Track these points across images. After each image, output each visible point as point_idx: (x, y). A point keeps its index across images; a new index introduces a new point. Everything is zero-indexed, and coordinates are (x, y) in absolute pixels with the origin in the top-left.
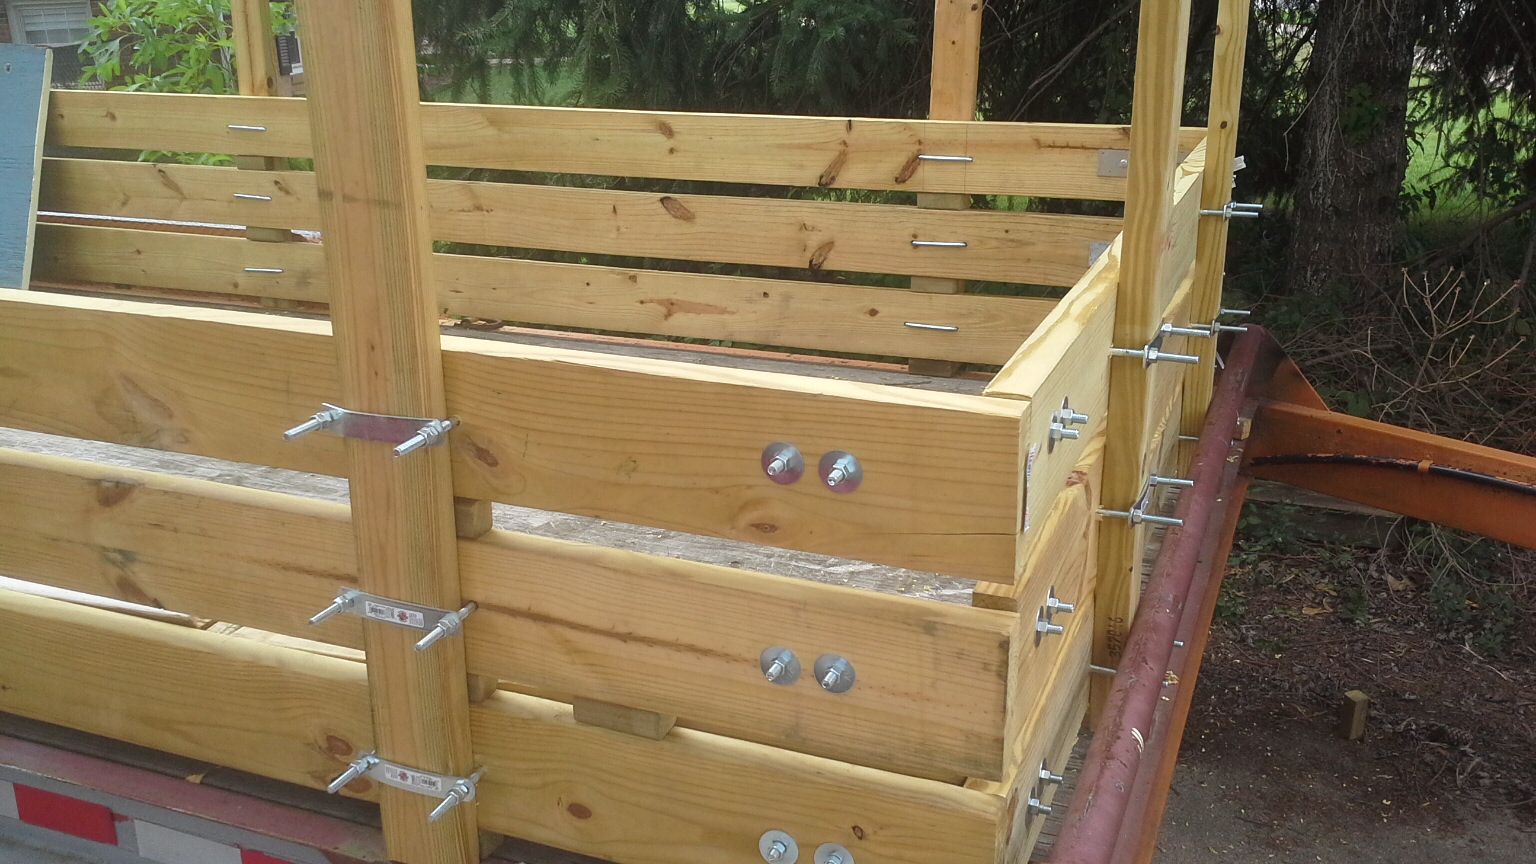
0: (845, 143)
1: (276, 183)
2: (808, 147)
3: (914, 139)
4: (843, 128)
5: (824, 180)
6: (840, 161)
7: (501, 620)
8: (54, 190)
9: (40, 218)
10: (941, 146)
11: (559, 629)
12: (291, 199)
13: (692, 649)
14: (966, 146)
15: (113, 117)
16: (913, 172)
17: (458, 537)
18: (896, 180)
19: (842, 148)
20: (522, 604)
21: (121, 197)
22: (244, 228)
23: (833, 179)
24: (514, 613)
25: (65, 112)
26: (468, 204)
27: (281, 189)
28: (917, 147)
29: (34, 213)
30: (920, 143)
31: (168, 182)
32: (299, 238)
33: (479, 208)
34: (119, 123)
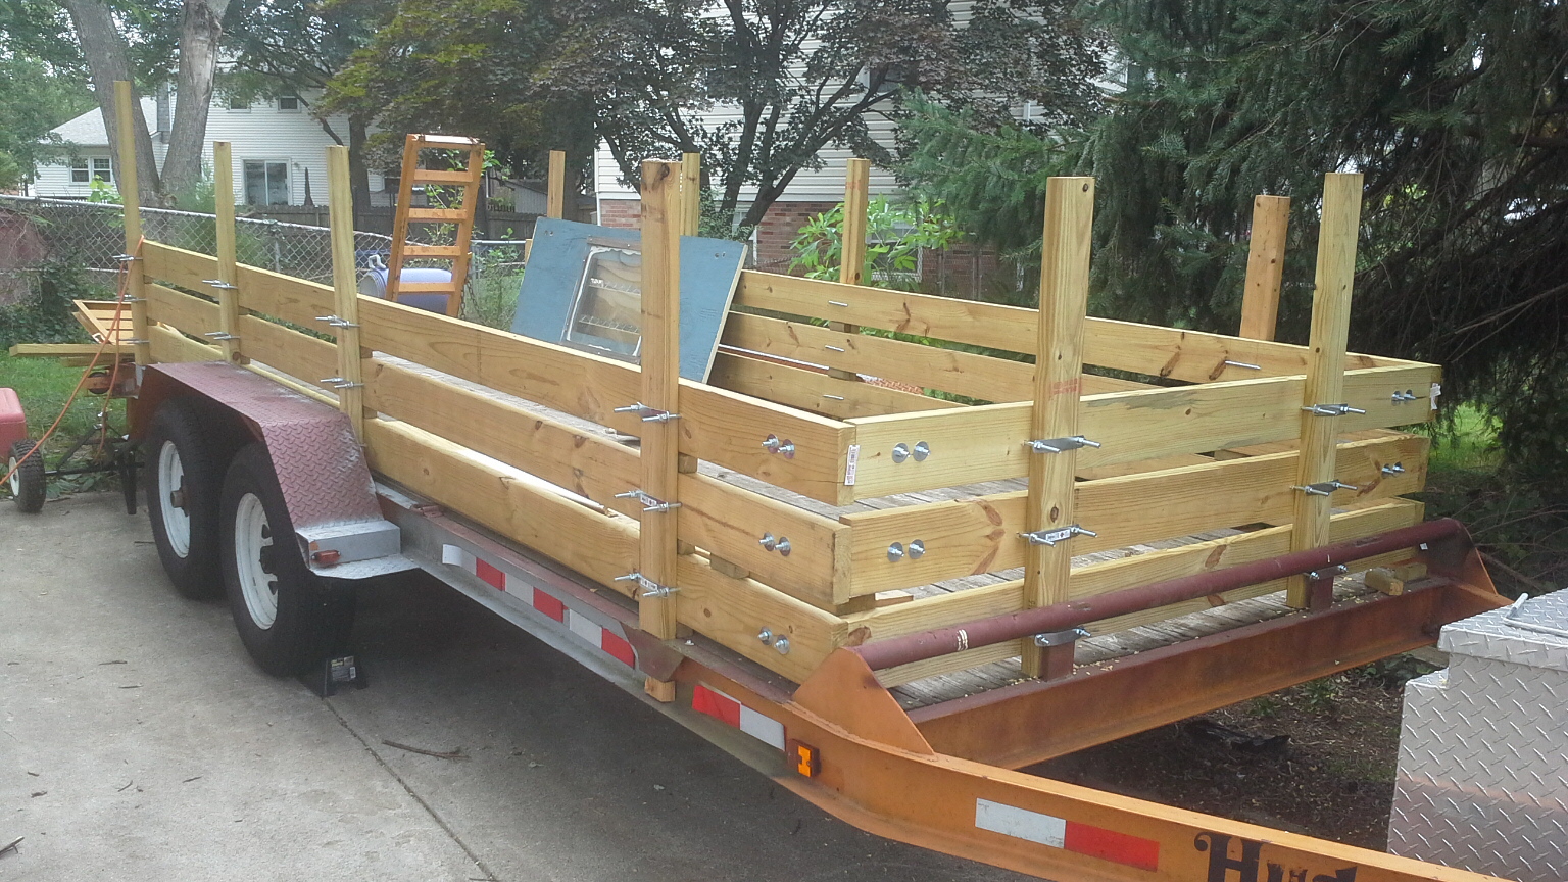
0: (1179, 348)
1: (849, 341)
2: (1156, 347)
3: (1223, 350)
4: (1179, 336)
5: (1164, 372)
6: (1176, 359)
7: (688, 512)
8: (732, 331)
9: (719, 348)
10: (1240, 356)
11: (704, 518)
12: (855, 352)
13: (744, 531)
14: (1257, 358)
15: (771, 290)
16: (1221, 372)
17: (679, 471)
18: (1210, 377)
19: (1177, 350)
20: (695, 506)
21: (767, 342)
22: (827, 368)
23: (1170, 372)
24: (693, 510)
25: (747, 284)
26: (951, 366)
27: (850, 345)
28: (1225, 355)
29: (717, 344)
30: (1227, 352)
31: (794, 336)
32: (860, 379)
33: (956, 370)
34: (774, 293)
